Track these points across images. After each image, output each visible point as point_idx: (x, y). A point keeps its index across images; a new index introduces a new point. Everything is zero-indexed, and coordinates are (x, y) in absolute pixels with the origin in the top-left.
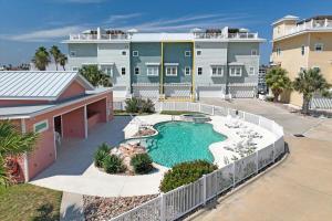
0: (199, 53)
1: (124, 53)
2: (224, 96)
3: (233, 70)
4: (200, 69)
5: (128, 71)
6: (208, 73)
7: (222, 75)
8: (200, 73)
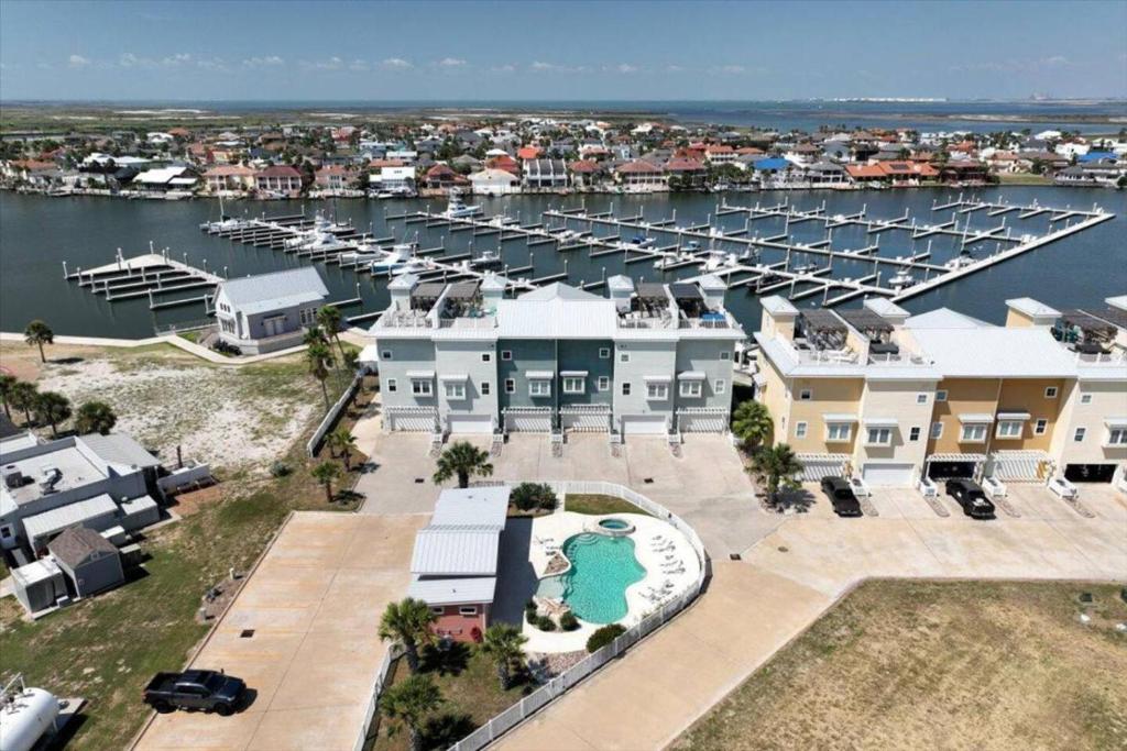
0: (625, 358)
1: (486, 358)
2: (667, 435)
3: (686, 386)
4: (626, 386)
5: (493, 389)
6: (641, 394)
7: (665, 398)
8: (626, 392)
